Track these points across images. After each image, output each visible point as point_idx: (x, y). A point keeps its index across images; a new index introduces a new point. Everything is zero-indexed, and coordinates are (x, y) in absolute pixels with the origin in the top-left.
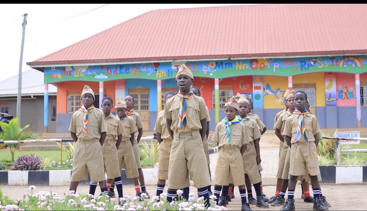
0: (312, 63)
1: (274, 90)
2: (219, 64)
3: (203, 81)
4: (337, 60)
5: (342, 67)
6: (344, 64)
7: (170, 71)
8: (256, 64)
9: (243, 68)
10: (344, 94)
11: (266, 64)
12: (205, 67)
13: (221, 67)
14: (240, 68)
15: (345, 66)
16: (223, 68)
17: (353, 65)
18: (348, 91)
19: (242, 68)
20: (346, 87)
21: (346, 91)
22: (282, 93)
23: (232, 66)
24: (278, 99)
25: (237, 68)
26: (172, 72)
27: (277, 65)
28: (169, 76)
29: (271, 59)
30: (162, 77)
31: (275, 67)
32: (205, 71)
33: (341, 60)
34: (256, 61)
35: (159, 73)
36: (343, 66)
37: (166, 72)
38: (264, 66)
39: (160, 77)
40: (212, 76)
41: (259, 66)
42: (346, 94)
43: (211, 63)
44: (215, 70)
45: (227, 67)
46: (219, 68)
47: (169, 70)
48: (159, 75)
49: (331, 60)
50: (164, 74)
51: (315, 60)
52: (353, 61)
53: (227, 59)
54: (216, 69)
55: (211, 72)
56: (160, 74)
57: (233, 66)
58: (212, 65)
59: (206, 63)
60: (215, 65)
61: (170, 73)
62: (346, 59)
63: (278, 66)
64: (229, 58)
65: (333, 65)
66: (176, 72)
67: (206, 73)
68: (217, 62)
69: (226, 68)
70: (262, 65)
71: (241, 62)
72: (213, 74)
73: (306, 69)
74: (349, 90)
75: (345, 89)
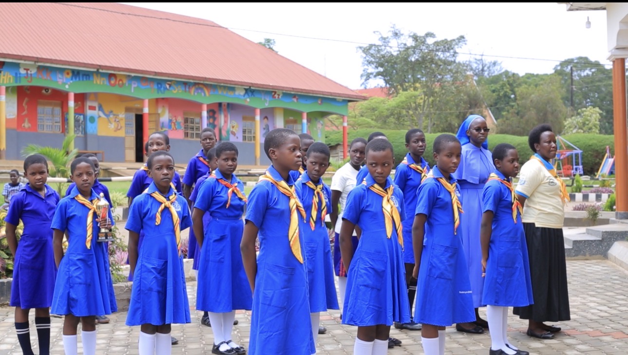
0: (168, 86)
1: (107, 113)
2: (76, 74)
3: (27, 91)
4: (189, 86)
5: (193, 96)
6: (194, 92)
7: (18, 75)
8: (114, 80)
9: (102, 83)
10: (173, 124)
11: (124, 82)
12: (60, 76)
13: (78, 79)
14: (98, 82)
15: (196, 94)
16: (79, 79)
17: (203, 94)
18: (176, 120)
19: (100, 83)
20: (175, 117)
21: (174, 121)
22: (115, 116)
23: (89, 79)
24: (111, 123)
25: (95, 82)
26: (20, 77)
27: (135, 84)
28: (16, 82)
29: (129, 76)
30: (8, 82)
31: (133, 86)
32: (60, 81)
33: (192, 87)
34: (114, 75)
35: (4, 76)
36: (194, 94)
37: (13, 76)
38: (123, 84)
39: (5, 82)
40: (67, 89)
41: (117, 83)
42: (175, 125)
43: (67, 71)
44: (71, 82)
45: (85, 79)
46: (76, 79)
47: (16, 74)
48: (3, 79)
49: (184, 86)
50: (10, 78)
51: (171, 83)
52: (202, 89)
53: (95, 70)
54: (72, 79)
55: (66, 84)
56: (5, 78)
57: (91, 79)
58: (68, 74)
59: (61, 70)
60: (71, 74)
61: (18, 79)
62: (197, 86)
63: (136, 86)
64: (98, 70)
65: (185, 91)
66: (25, 77)
67: (60, 83)
68: (73, 71)
69: (83, 80)
70: (121, 82)
71: (99, 75)
72: (69, 86)
73: (162, 93)
74: (178, 120)
75: (174, 119)
